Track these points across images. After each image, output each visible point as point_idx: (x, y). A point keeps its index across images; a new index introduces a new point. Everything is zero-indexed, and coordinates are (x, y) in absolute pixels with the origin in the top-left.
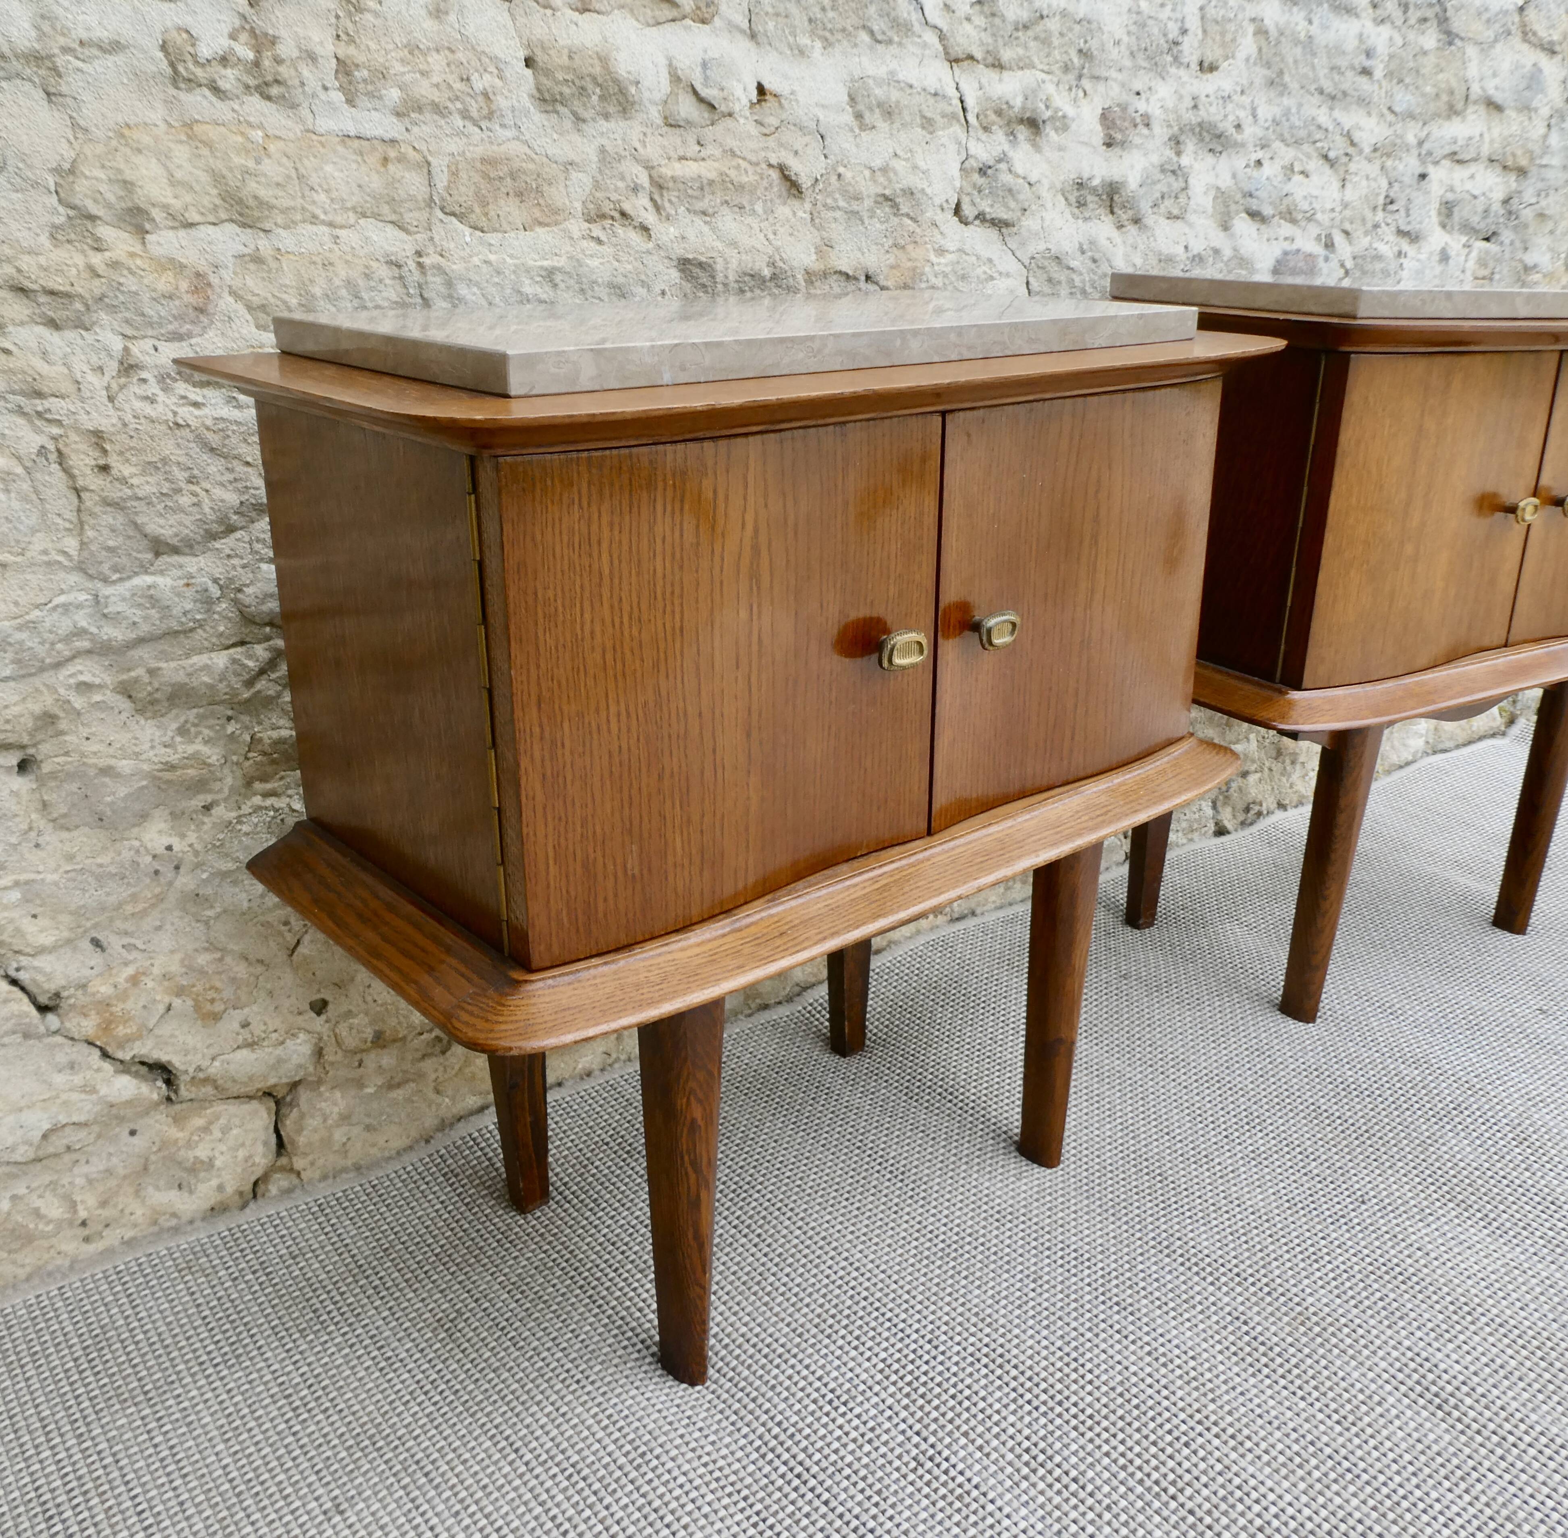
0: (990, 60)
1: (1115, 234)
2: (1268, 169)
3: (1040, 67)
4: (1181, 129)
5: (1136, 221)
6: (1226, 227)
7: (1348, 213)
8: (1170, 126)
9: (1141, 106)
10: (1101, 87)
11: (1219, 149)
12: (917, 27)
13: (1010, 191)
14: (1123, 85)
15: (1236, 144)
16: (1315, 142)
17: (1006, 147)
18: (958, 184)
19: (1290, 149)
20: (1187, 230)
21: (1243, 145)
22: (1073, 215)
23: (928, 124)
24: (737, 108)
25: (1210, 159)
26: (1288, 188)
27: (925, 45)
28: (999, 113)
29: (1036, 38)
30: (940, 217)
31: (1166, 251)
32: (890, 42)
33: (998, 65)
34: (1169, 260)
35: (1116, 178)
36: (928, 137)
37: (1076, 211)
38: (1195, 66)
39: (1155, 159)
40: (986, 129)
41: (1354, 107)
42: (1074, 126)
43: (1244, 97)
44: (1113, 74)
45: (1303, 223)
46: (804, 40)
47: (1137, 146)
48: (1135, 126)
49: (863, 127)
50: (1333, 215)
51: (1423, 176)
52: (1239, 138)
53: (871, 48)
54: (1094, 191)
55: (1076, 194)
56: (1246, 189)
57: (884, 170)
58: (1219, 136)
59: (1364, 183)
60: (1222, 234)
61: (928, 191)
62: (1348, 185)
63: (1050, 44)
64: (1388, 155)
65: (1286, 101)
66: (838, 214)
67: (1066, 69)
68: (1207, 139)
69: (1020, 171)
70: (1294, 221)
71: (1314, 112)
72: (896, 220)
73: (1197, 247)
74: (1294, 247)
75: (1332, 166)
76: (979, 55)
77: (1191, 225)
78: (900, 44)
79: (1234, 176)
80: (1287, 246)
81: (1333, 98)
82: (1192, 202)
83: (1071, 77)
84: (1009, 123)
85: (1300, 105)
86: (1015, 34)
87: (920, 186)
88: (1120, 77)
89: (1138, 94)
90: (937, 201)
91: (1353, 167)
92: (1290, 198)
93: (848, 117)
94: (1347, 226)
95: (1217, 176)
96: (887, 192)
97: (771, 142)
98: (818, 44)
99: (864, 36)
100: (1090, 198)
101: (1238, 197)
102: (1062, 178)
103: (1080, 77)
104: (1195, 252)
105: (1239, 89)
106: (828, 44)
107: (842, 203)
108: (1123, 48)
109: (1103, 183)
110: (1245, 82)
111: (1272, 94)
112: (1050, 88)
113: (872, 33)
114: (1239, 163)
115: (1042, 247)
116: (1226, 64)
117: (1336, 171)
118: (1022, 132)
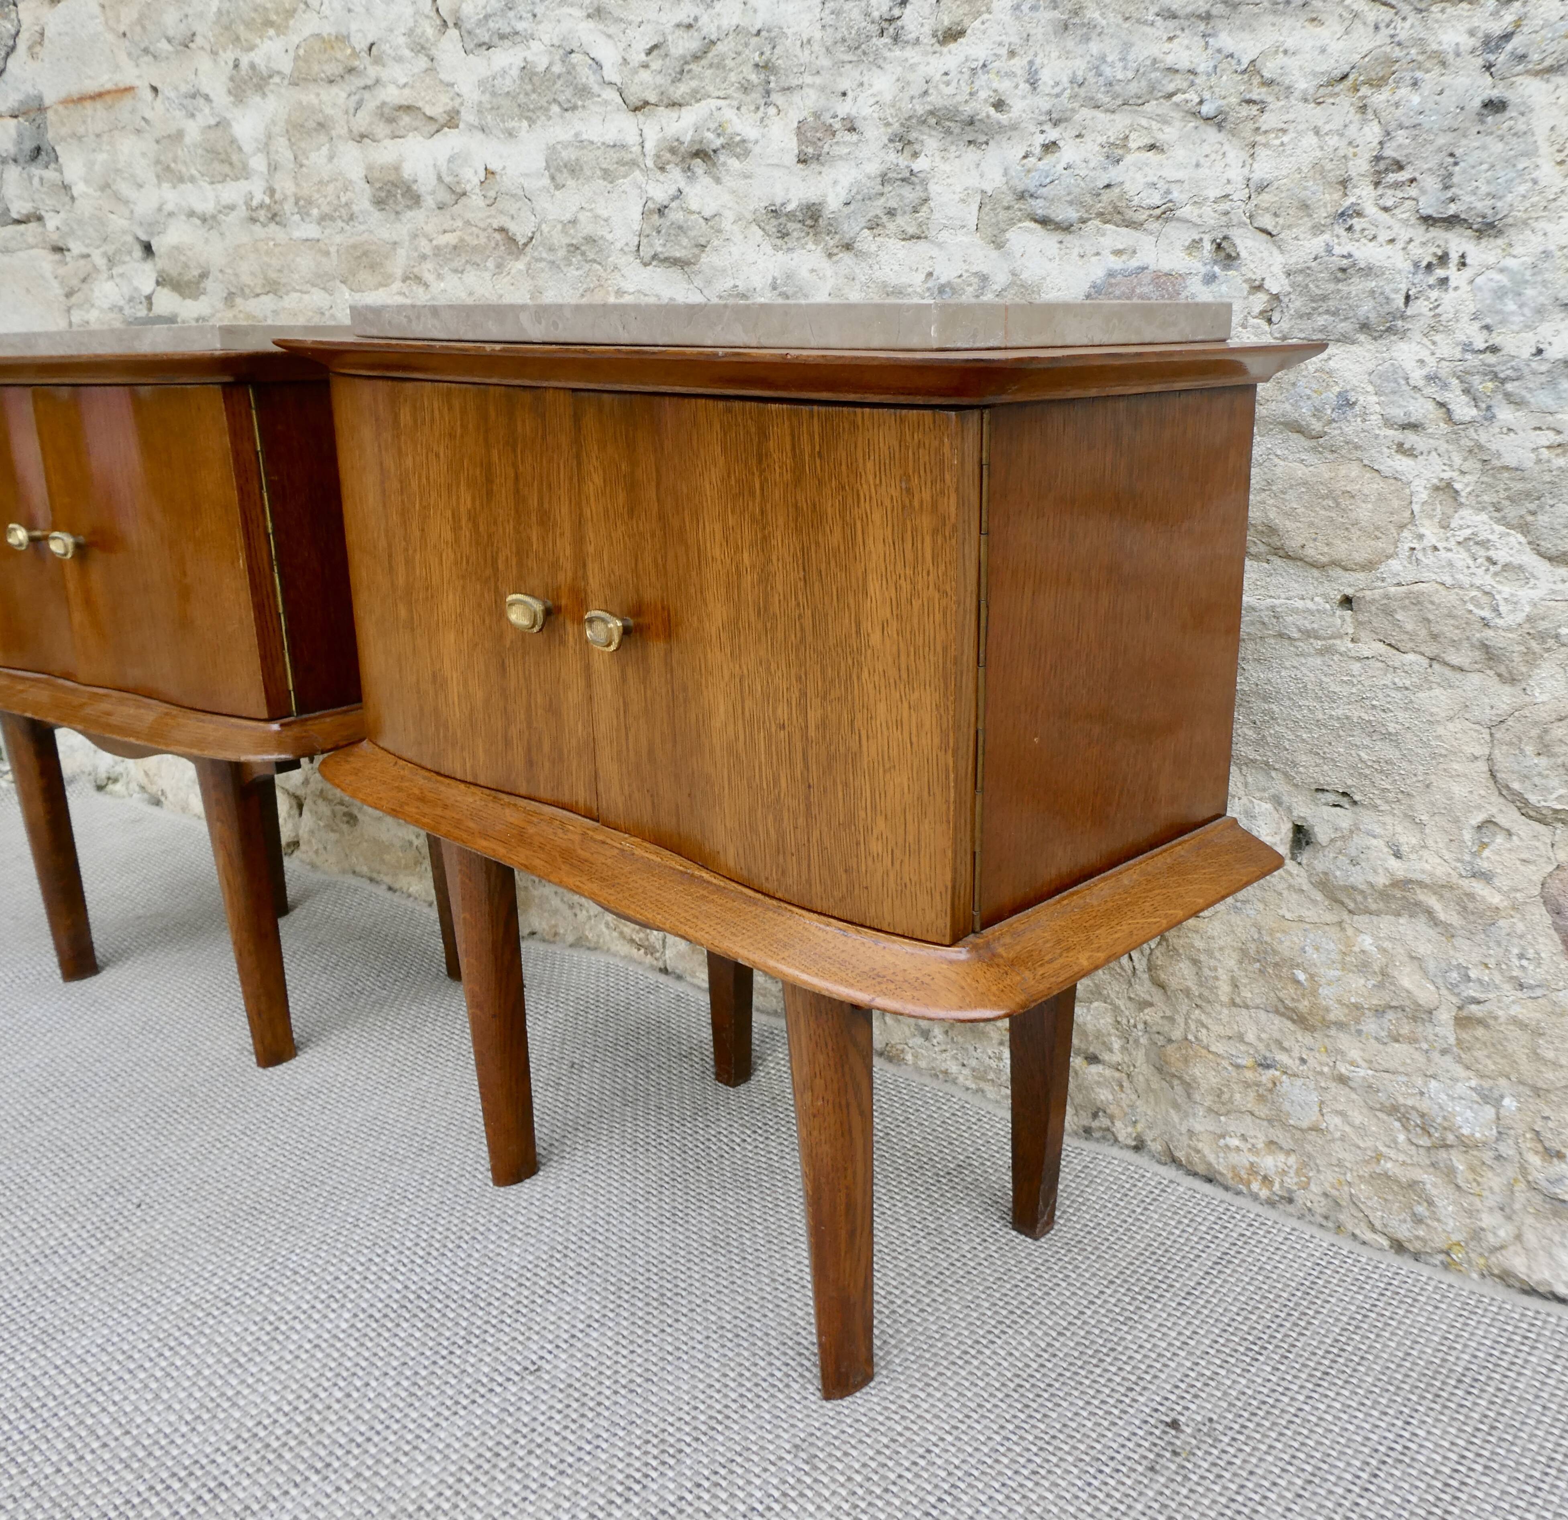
0: (665, 101)
1: (825, 266)
2: (1069, 153)
3: (717, 94)
4: (902, 125)
5: (848, 247)
6: (998, 243)
7: (1266, 198)
8: (888, 124)
9: (844, 108)
10: (796, 98)
11: (984, 139)
12: (596, 89)
13: (680, 228)
14: (823, 89)
15: (1001, 129)
16: (1170, 96)
17: (682, 184)
18: (636, 227)
19: (1117, 117)
20: (935, 252)
21: (1014, 127)
22: (776, 248)
23: (607, 174)
24: (468, 188)
25: (971, 155)
26: (1114, 174)
27: (606, 103)
28: (673, 151)
29: (711, 66)
30: (622, 261)
31: (893, 280)
32: (574, 108)
33: (674, 104)
34: (898, 291)
35: (814, 199)
36: (609, 186)
37: (779, 242)
38: (927, 40)
39: (873, 168)
40: (662, 169)
41: (1269, 18)
42: (757, 150)
43: (1015, 61)
44: (808, 79)
45: (1154, 226)
46: (511, 124)
47: (841, 157)
48: (834, 134)
49: (558, 187)
50: (1225, 206)
51: (1495, 106)
52: (1003, 118)
53: (562, 117)
54: (791, 216)
55: (774, 222)
56: (1020, 187)
57: (574, 222)
58: (971, 123)
59: (1311, 140)
60: (994, 254)
61: (609, 237)
62: (1261, 152)
63: (724, 67)
64: (1377, 83)
65: (1094, 47)
66: (542, 265)
67: (746, 88)
68: (957, 131)
69: (694, 207)
70: (1130, 224)
71: (1155, 50)
72: (587, 266)
73: (947, 273)
74: (1134, 263)
75: (1220, 127)
76: (653, 99)
77: (940, 245)
78: (584, 107)
79: (1006, 173)
80: (1116, 263)
81: (1207, 17)
82: (936, 215)
83: (756, 96)
84: (683, 160)
85: (1127, 46)
86: (687, 68)
87: (600, 233)
88: (818, 80)
89: (844, 94)
90: (619, 245)
91: (1269, 120)
92: (1117, 190)
93: (546, 181)
94: (1267, 221)
95: (982, 176)
96: (574, 242)
97: (493, 211)
98: (525, 123)
99: (555, 109)
100: (791, 226)
101: (1008, 199)
102: (751, 208)
103: (768, 93)
104: (943, 280)
105: (1004, 51)
106: (531, 121)
107: (544, 255)
108: (816, 47)
109: (801, 208)
110: (1015, 39)
111: (1070, 44)
112: (729, 114)
113: (560, 104)
114: (1013, 151)
115: (730, 284)
116: (977, 23)
117: (1233, 133)
118: (698, 165)
